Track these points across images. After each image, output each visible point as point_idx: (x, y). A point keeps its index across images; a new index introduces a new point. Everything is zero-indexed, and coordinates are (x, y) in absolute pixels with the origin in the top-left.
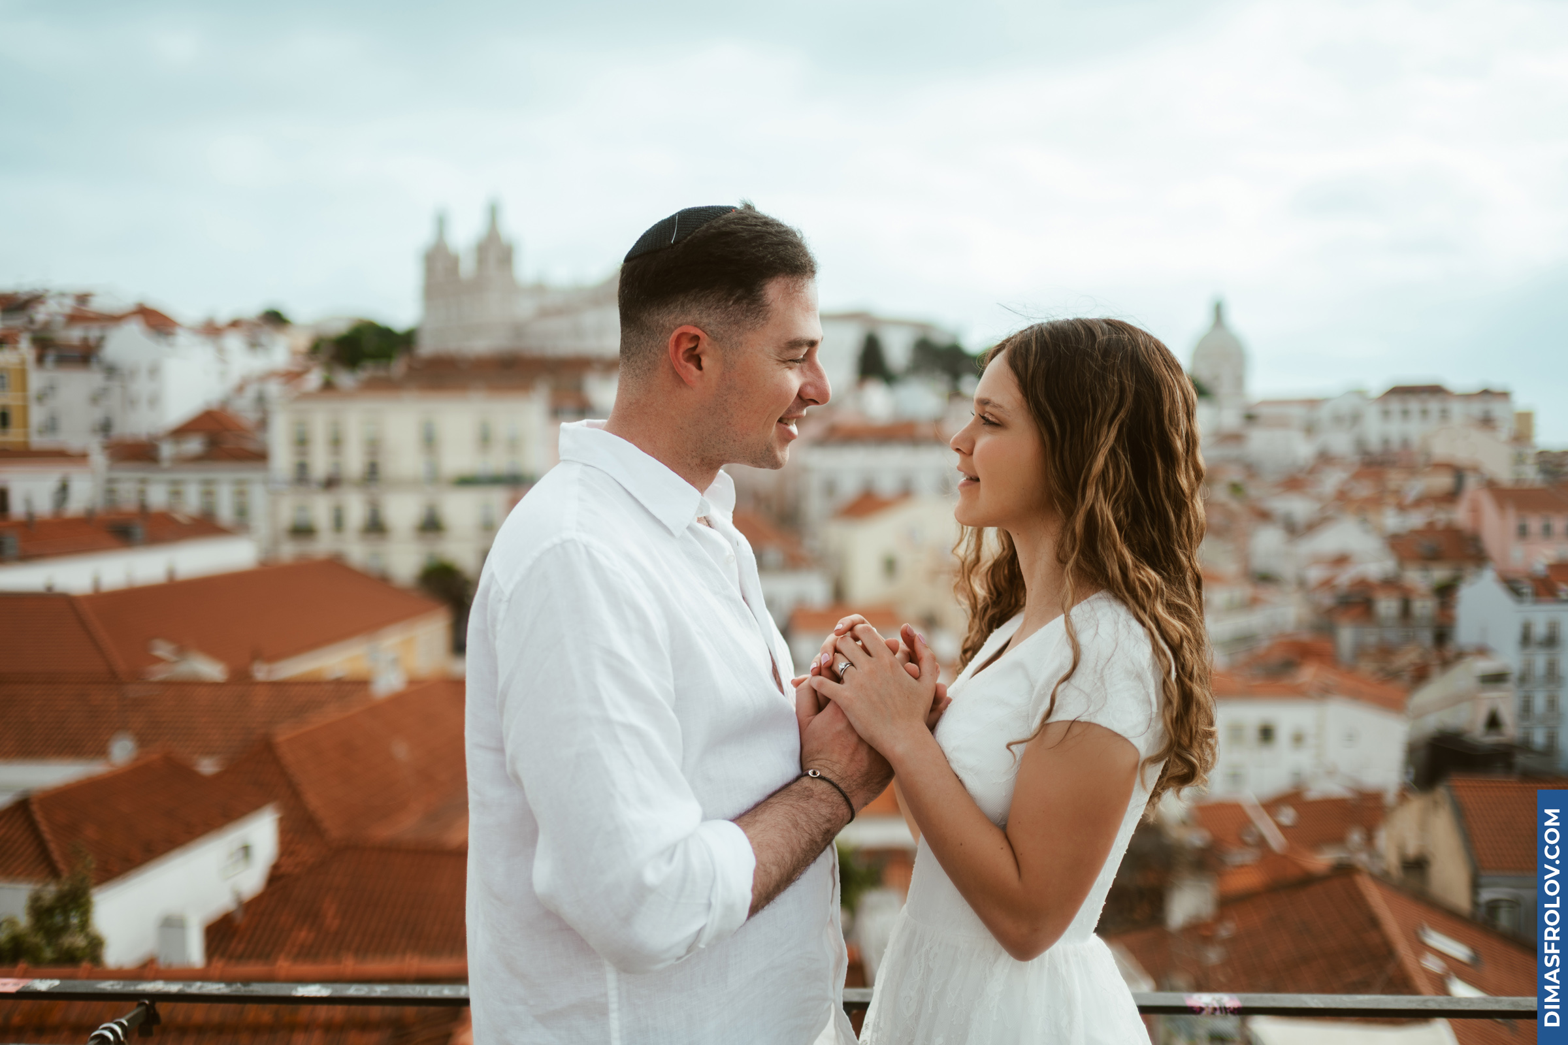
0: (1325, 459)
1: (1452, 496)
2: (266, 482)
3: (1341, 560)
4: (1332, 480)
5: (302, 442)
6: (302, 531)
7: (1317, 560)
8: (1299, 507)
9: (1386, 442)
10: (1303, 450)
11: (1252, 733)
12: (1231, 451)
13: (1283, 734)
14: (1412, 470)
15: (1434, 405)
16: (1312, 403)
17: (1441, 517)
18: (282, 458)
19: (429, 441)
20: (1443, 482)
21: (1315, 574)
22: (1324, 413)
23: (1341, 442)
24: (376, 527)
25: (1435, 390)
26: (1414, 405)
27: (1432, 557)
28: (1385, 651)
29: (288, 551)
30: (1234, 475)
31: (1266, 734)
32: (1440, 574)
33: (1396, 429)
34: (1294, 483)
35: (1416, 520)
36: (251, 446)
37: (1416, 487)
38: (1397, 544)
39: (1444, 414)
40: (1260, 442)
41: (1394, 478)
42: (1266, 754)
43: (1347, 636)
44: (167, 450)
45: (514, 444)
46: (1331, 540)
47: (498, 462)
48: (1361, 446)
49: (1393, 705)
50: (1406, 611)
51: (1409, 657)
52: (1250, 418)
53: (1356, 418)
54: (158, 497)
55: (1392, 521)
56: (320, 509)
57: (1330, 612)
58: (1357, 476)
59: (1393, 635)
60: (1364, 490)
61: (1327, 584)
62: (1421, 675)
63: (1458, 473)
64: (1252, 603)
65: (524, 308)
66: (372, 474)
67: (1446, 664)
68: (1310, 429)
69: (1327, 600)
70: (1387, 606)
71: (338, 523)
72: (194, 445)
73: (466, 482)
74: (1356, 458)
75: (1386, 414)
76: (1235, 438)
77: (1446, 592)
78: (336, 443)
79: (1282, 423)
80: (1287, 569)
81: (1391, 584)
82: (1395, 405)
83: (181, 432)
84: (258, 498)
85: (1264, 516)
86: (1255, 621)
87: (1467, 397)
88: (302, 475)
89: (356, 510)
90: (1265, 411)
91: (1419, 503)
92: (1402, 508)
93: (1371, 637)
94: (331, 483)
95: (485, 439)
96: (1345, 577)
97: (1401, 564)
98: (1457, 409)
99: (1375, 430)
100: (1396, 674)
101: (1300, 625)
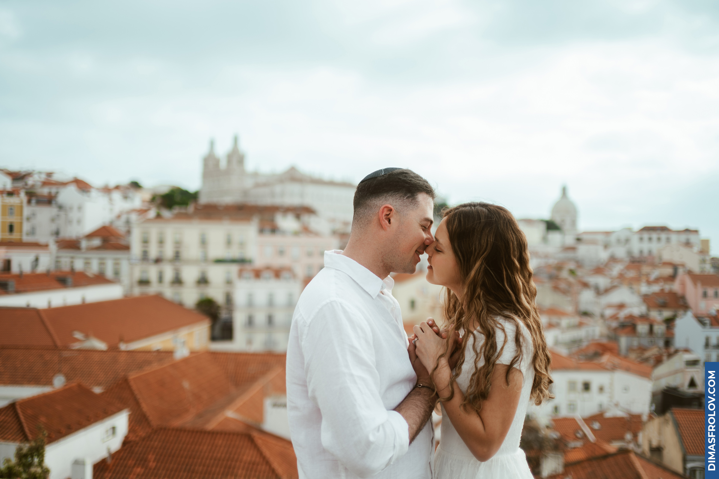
0: (613, 259)
1: (672, 278)
2: (129, 259)
3: (621, 306)
4: (617, 269)
5: (145, 242)
6: (144, 282)
7: (610, 306)
8: (602, 281)
9: (641, 252)
10: (604, 255)
11: (580, 386)
12: (570, 255)
13: (594, 387)
14: (654, 265)
15: (663, 236)
16: (608, 233)
17: (667, 287)
18: (136, 249)
19: (204, 242)
20: (668, 271)
21: (609, 312)
22: (613, 238)
23: (620, 252)
24: (178, 281)
25: (664, 229)
26: (654, 236)
27: (663, 306)
28: (642, 349)
29: (137, 291)
30: (572, 266)
31: (587, 387)
32: (667, 314)
33: (646, 246)
34: (599, 270)
35: (656, 288)
36: (123, 242)
37: (655, 273)
38: (646, 299)
39: (668, 240)
40: (583, 251)
41: (645, 269)
42: (586, 395)
43: (624, 341)
44: (84, 244)
45: (242, 245)
46: (616, 297)
47: (234, 253)
48: (630, 253)
49: (646, 375)
50: (651, 330)
51: (653, 352)
52: (579, 240)
53: (627, 241)
54: (79, 265)
55: (644, 289)
56: (152, 273)
57: (615, 330)
58: (628, 268)
59: (645, 342)
60: (631, 274)
61: (614, 317)
62: (658, 361)
63: (675, 267)
64: (580, 325)
65: (248, 183)
66: (177, 256)
67: (670, 356)
68: (606, 246)
69: (614, 324)
70: (642, 328)
71: (161, 279)
72: (97, 242)
73: (219, 261)
74: (627, 259)
75: (641, 239)
76: (572, 249)
77: (670, 322)
78: (161, 242)
79: (593, 242)
80: (596, 310)
81: (644, 317)
82: (646, 236)
83: (90, 236)
84: (125, 267)
85: (586, 285)
86: (581, 333)
87: (678, 232)
88: (145, 256)
89: (169, 273)
90: (585, 237)
91: (657, 280)
92: (649, 283)
93: (635, 342)
94: (158, 261)
95: (229, 242)
96: (623, 314)
97: (649, 309)
98: (674, 238)
99: (636, 247)
100: (646, 360)
101: (602, 336)
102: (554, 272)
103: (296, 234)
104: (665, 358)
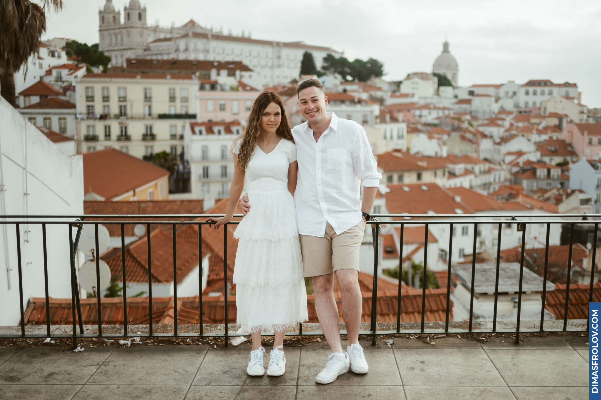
0: (502, 111)
1: (558, 128)
2: (74, 114)
3: (520, 154)
4: (508, 120)
5: (90, 98)
6: (91, 138)
7: (510, 154)
8: (497, 132)
9: (527, 104)
10: (495, 108)
12: (465, 106)
14: (540, 117)
15: (547, 89)
16: (497, 87)
17: (555, 136)
18: (81, 106)
19: (148, 98)
20: (555, 121)
21: (509, 159)
22: (502, 91)
23: (509, 105)
24: (125, 136)
25: (546, 83)
26: (539, 89)
27: (555, 153)
28: (542, 191)
29: (85, 147)
30: (468, 117)
32: (558, 159)
33: (531, 99)
34: (492, 121)
35: (544, 137)
37: (544, 123)
38: (539, 146)
39: (550, 93)
40: (477, 103)
41: (534, 120)
43: (525, 184)
45: (185, 100)
46: (514, 146)
47: (178, 109)
48: (517, 106)
50: (549, 174)
51: (552, 193)
52: (471, 93)
53: (515, 94)
55: (535, 138)
56: (99, 128)
57: (517, 173)
58: (517, 119)
59: (543, 184)
60: (521, 124)
61: (515, 163)
62: (559, 201)
63: (560, 118)
64: (489, 171)
66: (122, 113)
67: (568, 195)
68: (497, 99)
69: (515, 169)
70: (541, 172)
71: (108, 136)
73: (163, 117)
74: (514, 110)
75: (527, 93)
76: (468, 102)
77: (563, 165)
78: (106, 99)
79: (486, 95)
80: (498, 158)
81: (540, 162)
82: (531, 89)
84: (70, 123)
85: (484, 136)
86: (490, 178)
87: (559, 85)
88: (90, 111)
89: (115, 129)
91: (546, 129)
92: (540, 132)
93: (535, 185)
94: (103, 117)
95: (172, 99)
96: (521, 160)
97: (542, 155)
98: (555, 90)
99: (522, 99)
100: (548, 199)
101: (506, 180)
102: (456, 123)
103: (233, 89)
104: (564, 197)
